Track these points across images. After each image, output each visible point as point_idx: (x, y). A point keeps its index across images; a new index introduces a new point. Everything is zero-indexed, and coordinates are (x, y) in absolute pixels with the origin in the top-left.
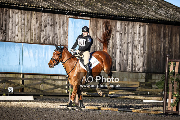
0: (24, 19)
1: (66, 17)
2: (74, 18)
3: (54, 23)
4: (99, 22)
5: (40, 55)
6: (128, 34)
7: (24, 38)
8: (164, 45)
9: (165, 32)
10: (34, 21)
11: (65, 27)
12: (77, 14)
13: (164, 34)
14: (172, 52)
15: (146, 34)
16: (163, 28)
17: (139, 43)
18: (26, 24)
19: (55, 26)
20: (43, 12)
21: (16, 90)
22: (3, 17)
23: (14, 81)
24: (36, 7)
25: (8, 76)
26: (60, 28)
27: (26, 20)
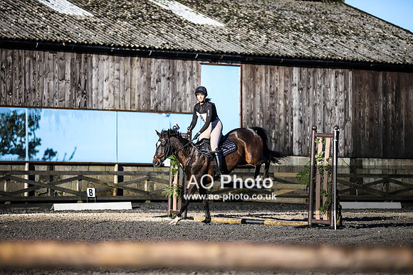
2: (210, 64)
3: (174, 74)
6: (314, 88)
7: (120, 103)
8: (384, 106)
9: (386, 82)
10: (137, 72)
11: (195, 81)
12: (215, 58)
13: (385, 87)
14: (399, 118)
15: (350, 89)
16: (381, 77)
17: (336, 104)
18: (122, 77)
19: (175, 80)
20: (152, 57)
21: (108, 193)
22: (80, 68)
23: (104, 177)
24: (140, 47)
25: (92, 169)
26: (185, 82)
27: (122, 71)
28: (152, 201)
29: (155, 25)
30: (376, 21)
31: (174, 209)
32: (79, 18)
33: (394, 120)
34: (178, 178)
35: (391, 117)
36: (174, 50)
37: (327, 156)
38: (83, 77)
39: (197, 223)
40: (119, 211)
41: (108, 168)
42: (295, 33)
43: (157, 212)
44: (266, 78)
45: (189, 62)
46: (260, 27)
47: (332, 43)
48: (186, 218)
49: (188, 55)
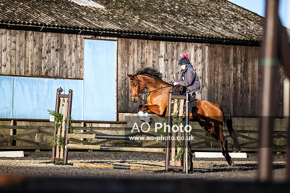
0: (15, 42)
1: (81, 37)
2: (92, 38)
4: (132, 43)
5: (40, 93)
6: (177, 60)
7: (15, 69)
8: (234, 74)
9: (236, 55)
10: (30, 45)
11: (79, 53)
12: (96, 34)
13: (235, 59)
14: (247, 84)
15: (206, 60)
16: (232, 51)
18: (18, 48)
19: (63, 51)
20: (43, 31)
21: (4, 144)
23: (1, 130)
24: (33, 24)
26: (70, 53)
28: (41, 150)
37: (181, 114)
44: (138, 51)
45: (74, 36)
46: (136, 10)
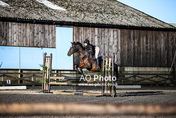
0: (20, 29)
2: (60, 26)
3: (44, 31)
5: (34, 56)
6: (104, 37)
7: (21, 43)
8: (133, 44)
9: (134, 34)
10: (28, 30)
11: (54, 34)
12: (62, 24)
13: (134, 36)
14: (140, 49)
15: (119, 37)
16: (132, 32)
17: (113, 44)
18: (22, 32)
19: (45, 33)
20: (35, 23)
21: (16, 82)
22: (4, 28)
23: (14, 75)
24: (30, 19)
25: (9, 71)
26: (49, 34)
27: (22, 30)
28: (35, 85)
29: (36, 10)
30: (130, 8)
31: (45, 89)
32: (3, 7)
33: (138, 51)
34: (46, 76)
35: (136, 49)
36: (44, 20)
37: (110, 66)
38: (5, 32)
39: (54, 95)
40: (21, 90)
41: (16, 71)
42: (96, 13)
43: (37, 90)
44: (84, 33)
45: (51, 26)
46: (81, 11)
47: (111, 17)
48: (50, 93)
49: (50, 23)
